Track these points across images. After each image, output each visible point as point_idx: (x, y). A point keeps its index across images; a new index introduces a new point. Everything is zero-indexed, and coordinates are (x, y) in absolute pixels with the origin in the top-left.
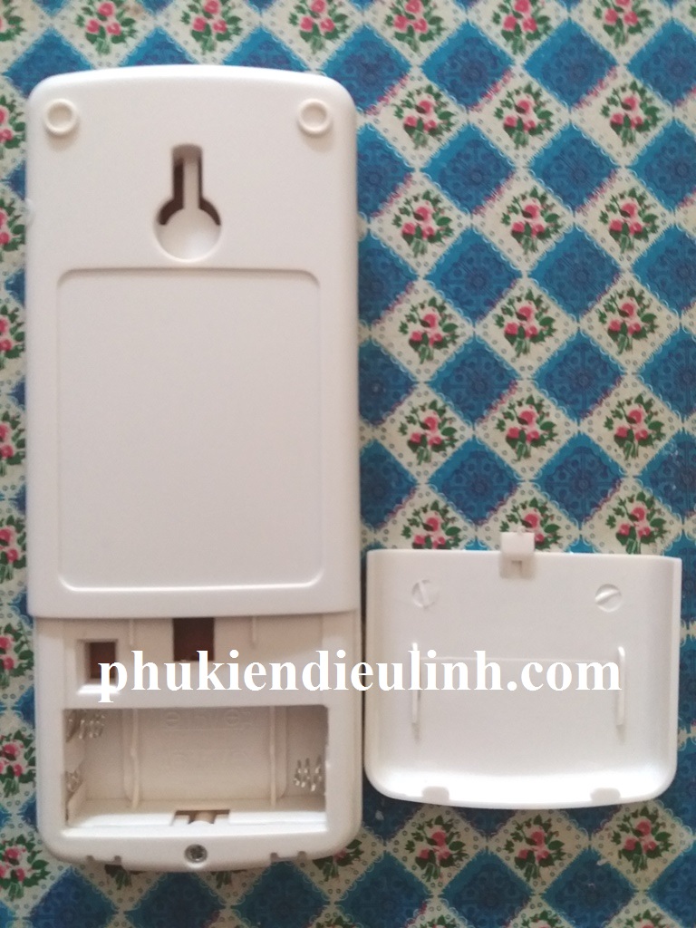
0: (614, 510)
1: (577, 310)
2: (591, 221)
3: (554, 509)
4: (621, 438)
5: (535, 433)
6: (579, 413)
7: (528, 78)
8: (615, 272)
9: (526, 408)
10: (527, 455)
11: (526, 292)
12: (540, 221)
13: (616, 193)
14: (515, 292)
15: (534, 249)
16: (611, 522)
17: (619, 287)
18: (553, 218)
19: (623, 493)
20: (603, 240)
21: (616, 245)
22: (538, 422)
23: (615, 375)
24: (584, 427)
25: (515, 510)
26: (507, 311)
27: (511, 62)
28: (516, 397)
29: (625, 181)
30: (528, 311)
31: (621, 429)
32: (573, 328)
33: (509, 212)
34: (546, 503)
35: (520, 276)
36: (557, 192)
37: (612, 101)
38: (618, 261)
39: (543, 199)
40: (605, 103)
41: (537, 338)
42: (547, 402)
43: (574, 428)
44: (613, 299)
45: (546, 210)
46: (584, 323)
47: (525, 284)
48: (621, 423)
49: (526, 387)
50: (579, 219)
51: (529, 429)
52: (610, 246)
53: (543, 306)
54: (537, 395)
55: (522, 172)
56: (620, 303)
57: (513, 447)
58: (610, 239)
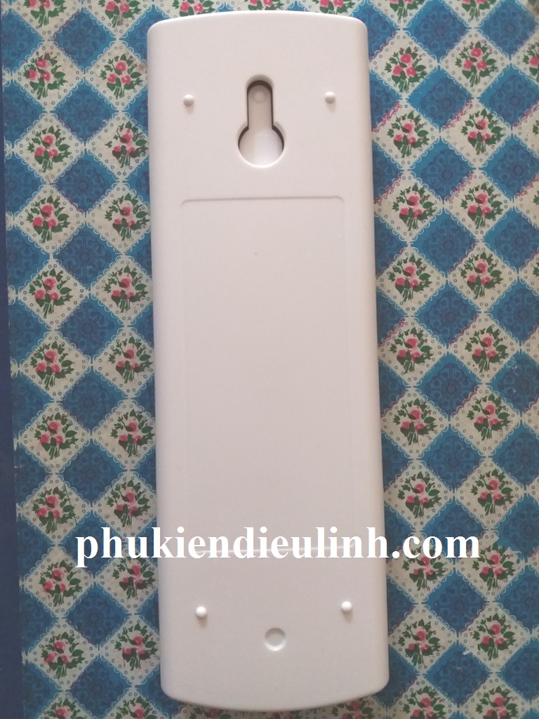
0: (473, 406)
1: (446, 268)
2: (455, 207)
3: (431, 406)
4: (478, 357)
5: (418, 354)
6: (448, 339)
7: (411, 108)
8: (472, 242)
9: (411, 336)
10: (412, 369)
11: (410, 256)
12: (420, 207)
13: (472, 187)
14: (403, 257)
15: (415, 226)
16: (471, 415)
17: (475, 252)
18: (429, 205)
19: (479, 396)
20: (463, 220)
21: (473, 223)
22: (419, 346)
23: (473, 314)
24: (451, 349)
25: (404, 407)
26: (396, 270)
27: (399, 97)
28: (404, 329)
29: (478, 179)
30: (411, 269)
31: (477, 351)
32: (443, 281)
33: (398, 201)
34: (425, 402)
35: (406, 246)
36: (431, 187)
37: (468, 123)
38: (474, 234)
39: (422, 192)
40: (464, 125)
41: (418, 288)
42: (425, 332)
43: (444, 350)
44: (471, 261)
45: (423, 200)
46: (451, 278)
47: (409, 251)
48: (477, 347)
49: (410, 322)
50: (447, 205)
51: (412, 351)
52: (468, 223)
53: (422, 266)
54: (418, 327)
55: (407, 174)
56: (476, 263)
57: (402, 364)
58: (469, 219)
